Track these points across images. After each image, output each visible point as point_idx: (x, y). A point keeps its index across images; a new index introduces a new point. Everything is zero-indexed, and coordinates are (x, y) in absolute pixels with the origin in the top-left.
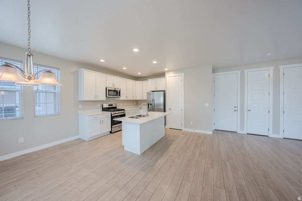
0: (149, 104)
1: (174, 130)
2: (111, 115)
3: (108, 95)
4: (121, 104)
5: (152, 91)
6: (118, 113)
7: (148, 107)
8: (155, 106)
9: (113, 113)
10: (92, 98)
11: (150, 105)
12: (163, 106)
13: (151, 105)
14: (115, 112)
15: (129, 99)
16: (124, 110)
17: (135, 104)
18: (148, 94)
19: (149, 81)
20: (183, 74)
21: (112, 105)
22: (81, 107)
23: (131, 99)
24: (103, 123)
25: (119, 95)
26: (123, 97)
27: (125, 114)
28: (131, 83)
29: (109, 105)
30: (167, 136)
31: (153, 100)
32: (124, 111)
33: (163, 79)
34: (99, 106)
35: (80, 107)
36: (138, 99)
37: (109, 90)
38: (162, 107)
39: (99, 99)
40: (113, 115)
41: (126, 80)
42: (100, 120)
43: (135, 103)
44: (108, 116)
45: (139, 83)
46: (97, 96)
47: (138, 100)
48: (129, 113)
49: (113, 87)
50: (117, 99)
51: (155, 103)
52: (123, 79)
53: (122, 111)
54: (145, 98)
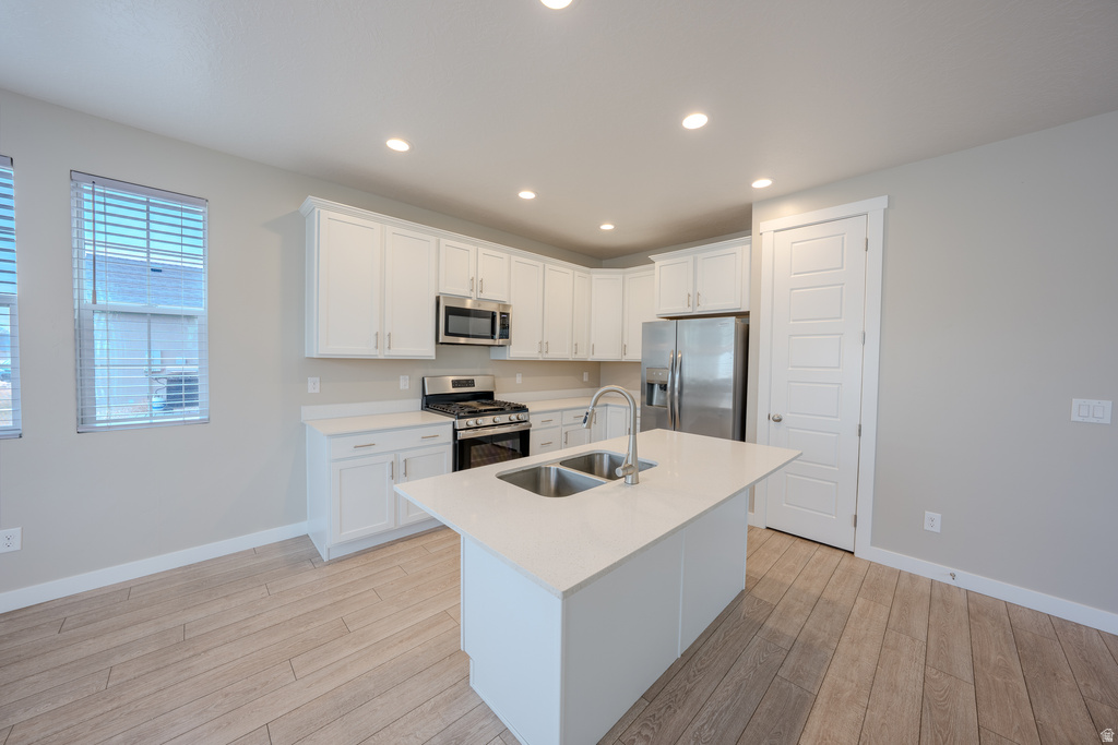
0: (651, 386)
1: (803, 547)
2: (455, 432)
3: (447, 333)
4: (519, 379)
5: (671, 318)
6: (488, 425)
7: (650, 402)
8: (685, 391)
9: (461, 424)
10: (364, 349)
11: (656, 387)
12: (731, 394)
13: (664, 387)
14: (472, 422)
15: (556, 353)
16: (521, 409)
17: (586, 379)
18: (651, 332)
19: (657, 264)
20: (882, 202)
21: (470, 383)
22: (317, 390)
23: (565, 353)
24: (405, 474)
25: (505, 334)
26: (522, 345)
27: (528, 431)
28: (564, 276)
29: (456, 384)
30: (759, 592)
31: (676, 365)
32: (522, 416)
33: (738, 249)
34: (407, 383)
35: (310, 390)
36: (598, 356)
37: (451, 311)
38: (727, 403)
39: (401, 350)
40: (462, 435)
41: (541, 264)
42: (391, 458)
43: (586, 374)
44: (437, 440)
45: (604, 281)
46: (389, 335)
47: (599, 364)
48: (552, 424)
49: (473, 295)
50: (496, 354)
51: (686, 381)
52: (524, 260)
53: (514, 417)
54: (635, 354)
